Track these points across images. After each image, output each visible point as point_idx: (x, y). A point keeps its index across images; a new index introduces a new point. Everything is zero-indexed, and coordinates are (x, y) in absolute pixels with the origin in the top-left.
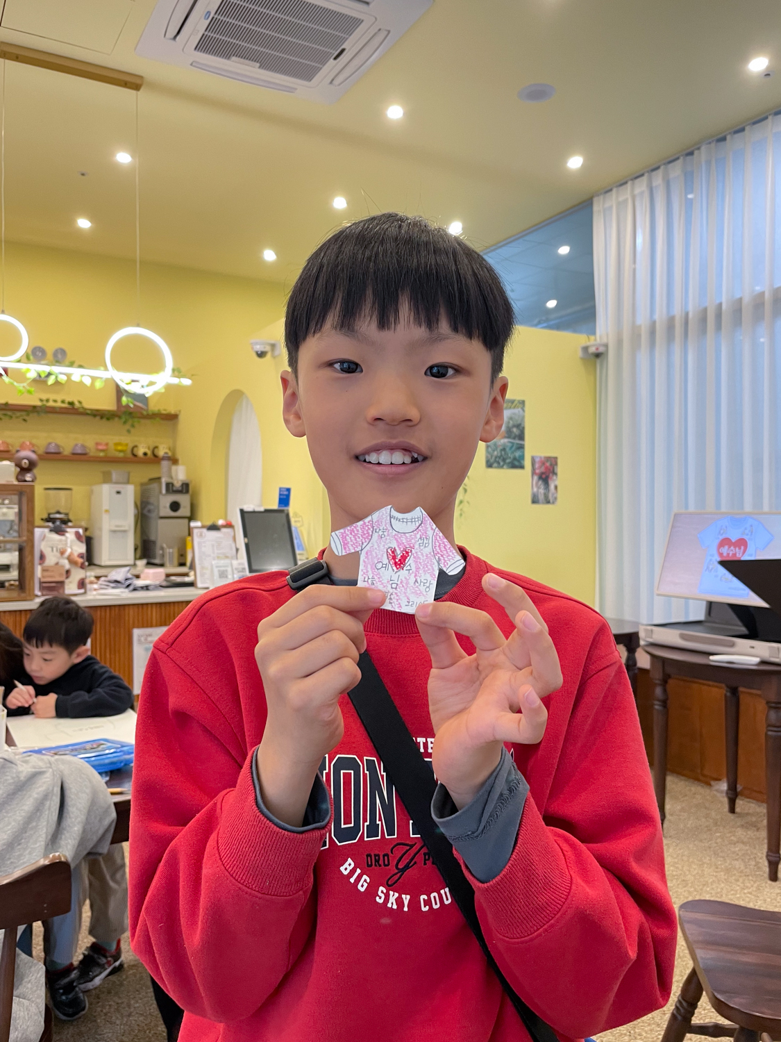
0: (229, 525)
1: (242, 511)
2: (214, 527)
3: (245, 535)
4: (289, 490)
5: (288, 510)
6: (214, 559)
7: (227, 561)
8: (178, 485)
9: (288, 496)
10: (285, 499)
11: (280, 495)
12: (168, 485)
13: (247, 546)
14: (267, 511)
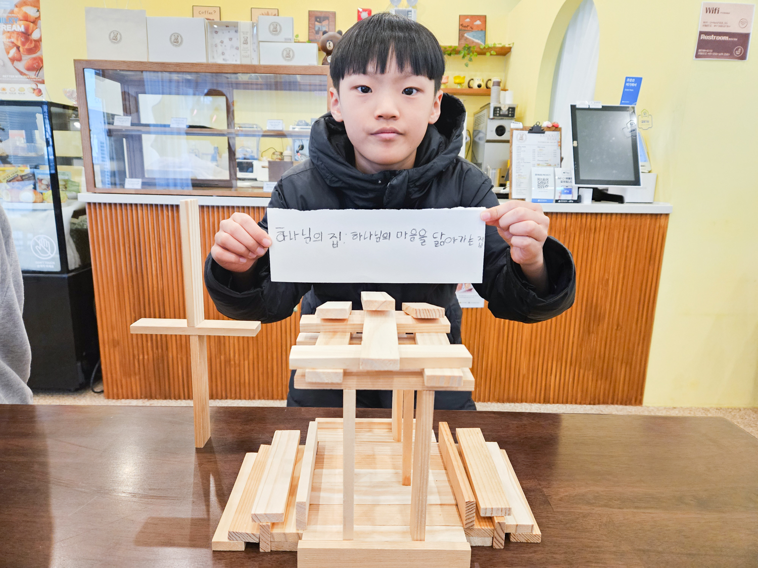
0: (556, 128)
1: (573, 108)
2: (536, 130)
3: (575, 138)
4: (639, 80)
5: (633, 108)
6: (534, 166)
7: (550, 170)
8: (504, 110)
9: (637, 90)
10: (632, 92)
11: (625, 87)
12: (495, 109)
13: (575, 150)
14: (605, 108)
